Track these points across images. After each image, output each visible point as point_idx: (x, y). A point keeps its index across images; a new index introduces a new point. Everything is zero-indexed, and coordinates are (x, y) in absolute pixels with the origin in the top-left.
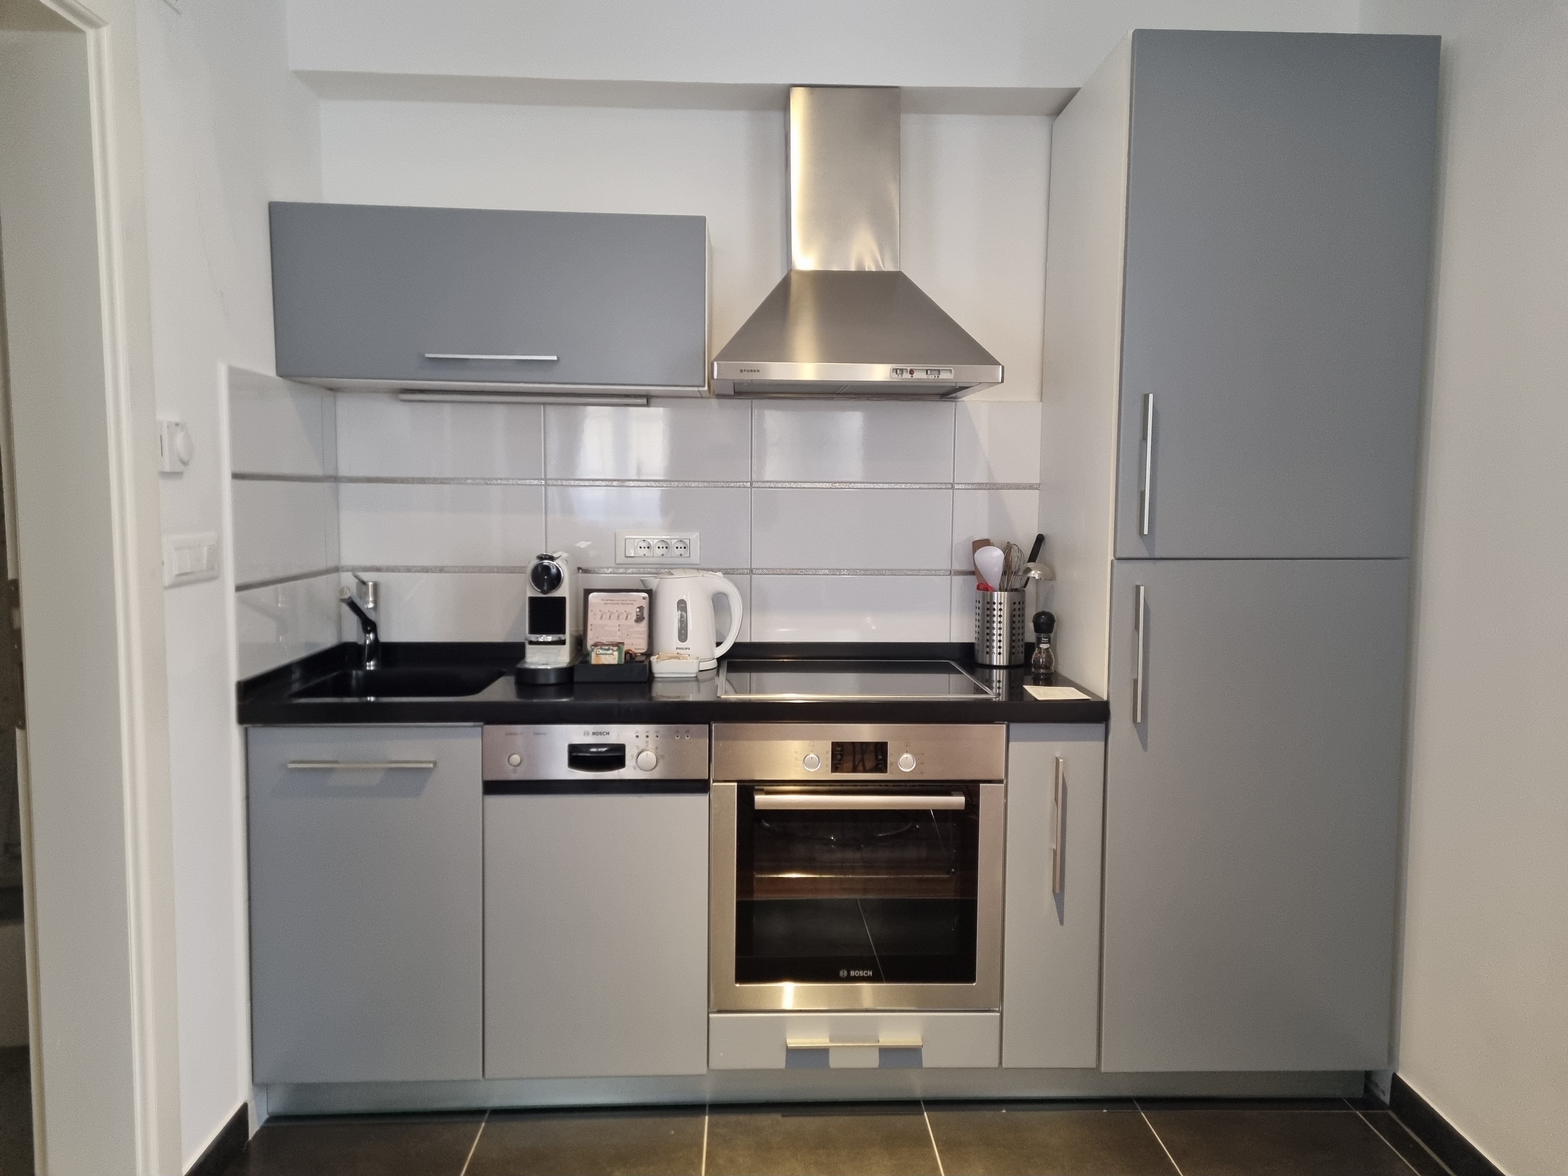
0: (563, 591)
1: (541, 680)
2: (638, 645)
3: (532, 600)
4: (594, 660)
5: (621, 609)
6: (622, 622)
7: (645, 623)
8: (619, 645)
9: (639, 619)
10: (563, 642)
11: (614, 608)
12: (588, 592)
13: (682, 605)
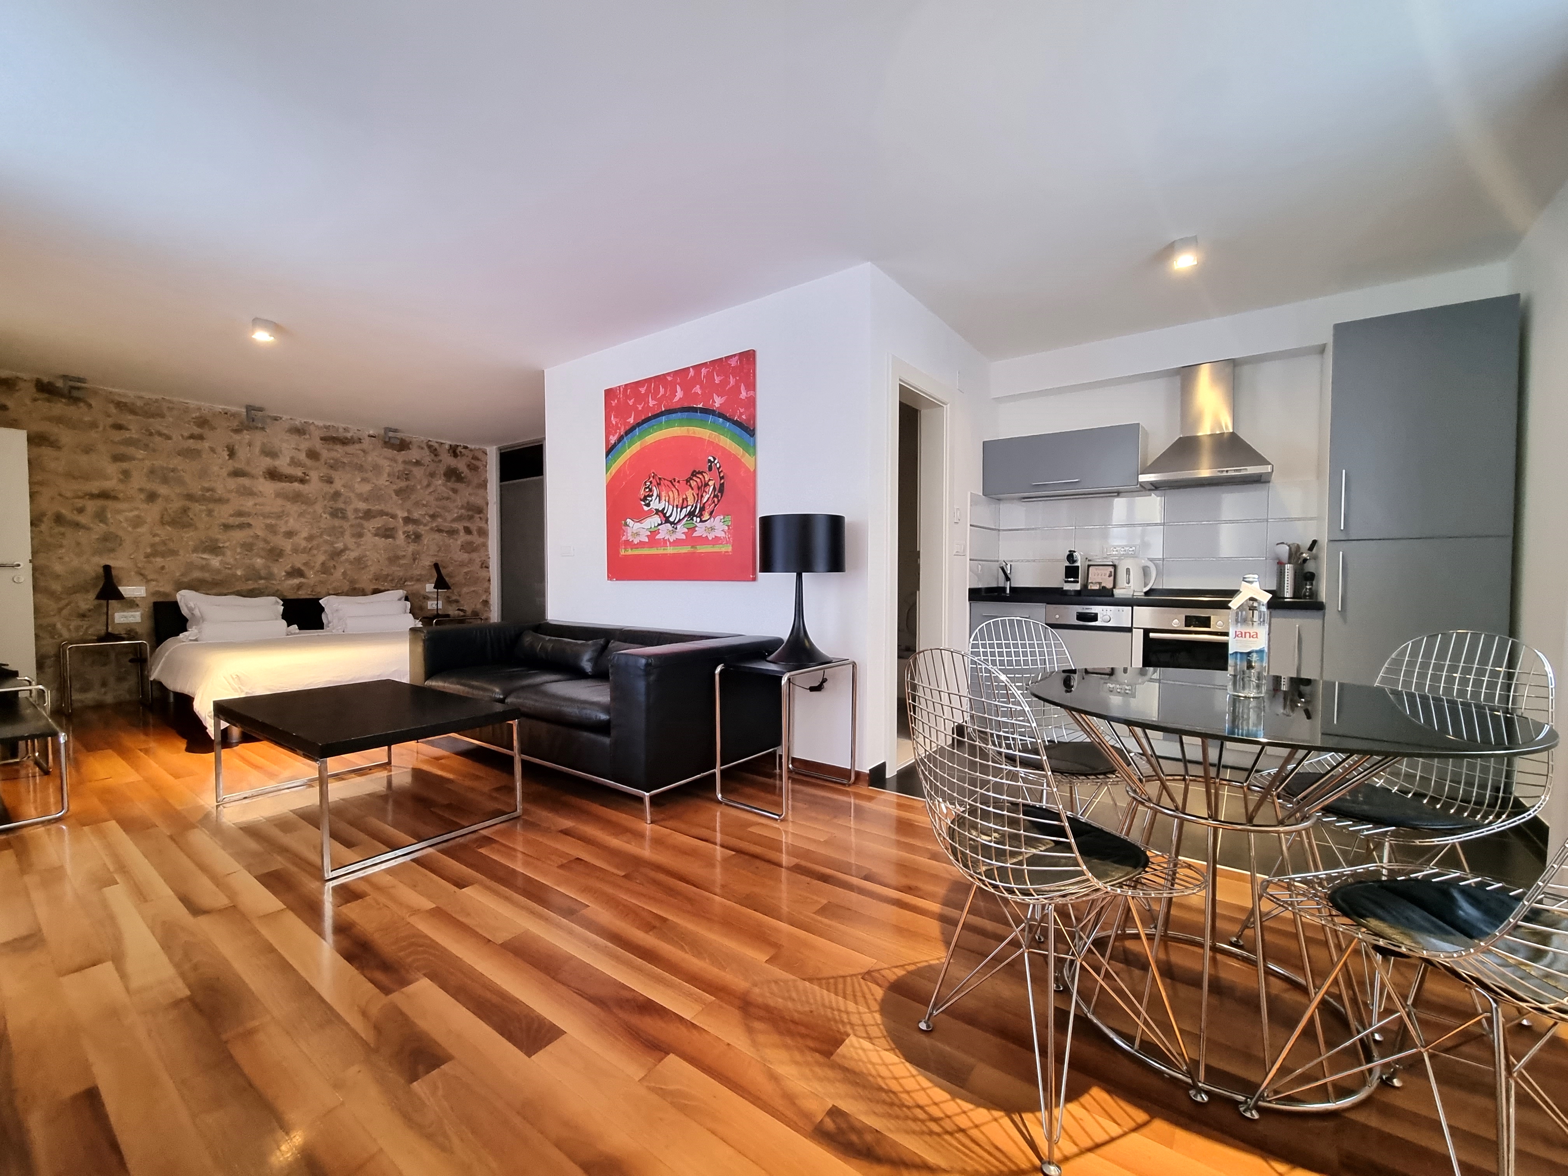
0: (1078, 564)
1: (1069, 593)
2: (1109, 585)
3: (1067, 567)
4: (1089, 588)
5: (1103, 572)
6: (1103, 577)
7: (1112, 578)
8: (1100, 583)
9: (1110, 576)
10: (1078, 582)
11: (1099, 572)
12: (1089, 566)
13: (1128, 570)
